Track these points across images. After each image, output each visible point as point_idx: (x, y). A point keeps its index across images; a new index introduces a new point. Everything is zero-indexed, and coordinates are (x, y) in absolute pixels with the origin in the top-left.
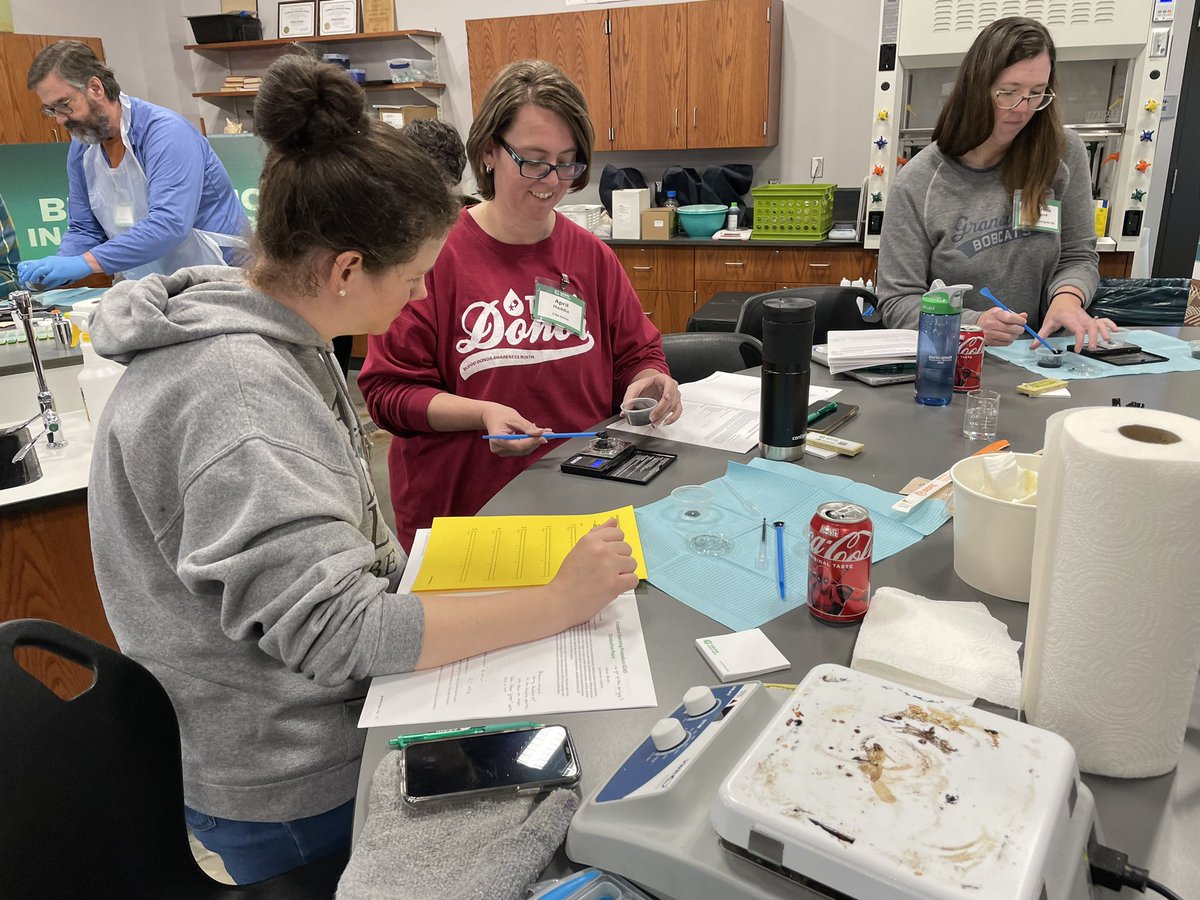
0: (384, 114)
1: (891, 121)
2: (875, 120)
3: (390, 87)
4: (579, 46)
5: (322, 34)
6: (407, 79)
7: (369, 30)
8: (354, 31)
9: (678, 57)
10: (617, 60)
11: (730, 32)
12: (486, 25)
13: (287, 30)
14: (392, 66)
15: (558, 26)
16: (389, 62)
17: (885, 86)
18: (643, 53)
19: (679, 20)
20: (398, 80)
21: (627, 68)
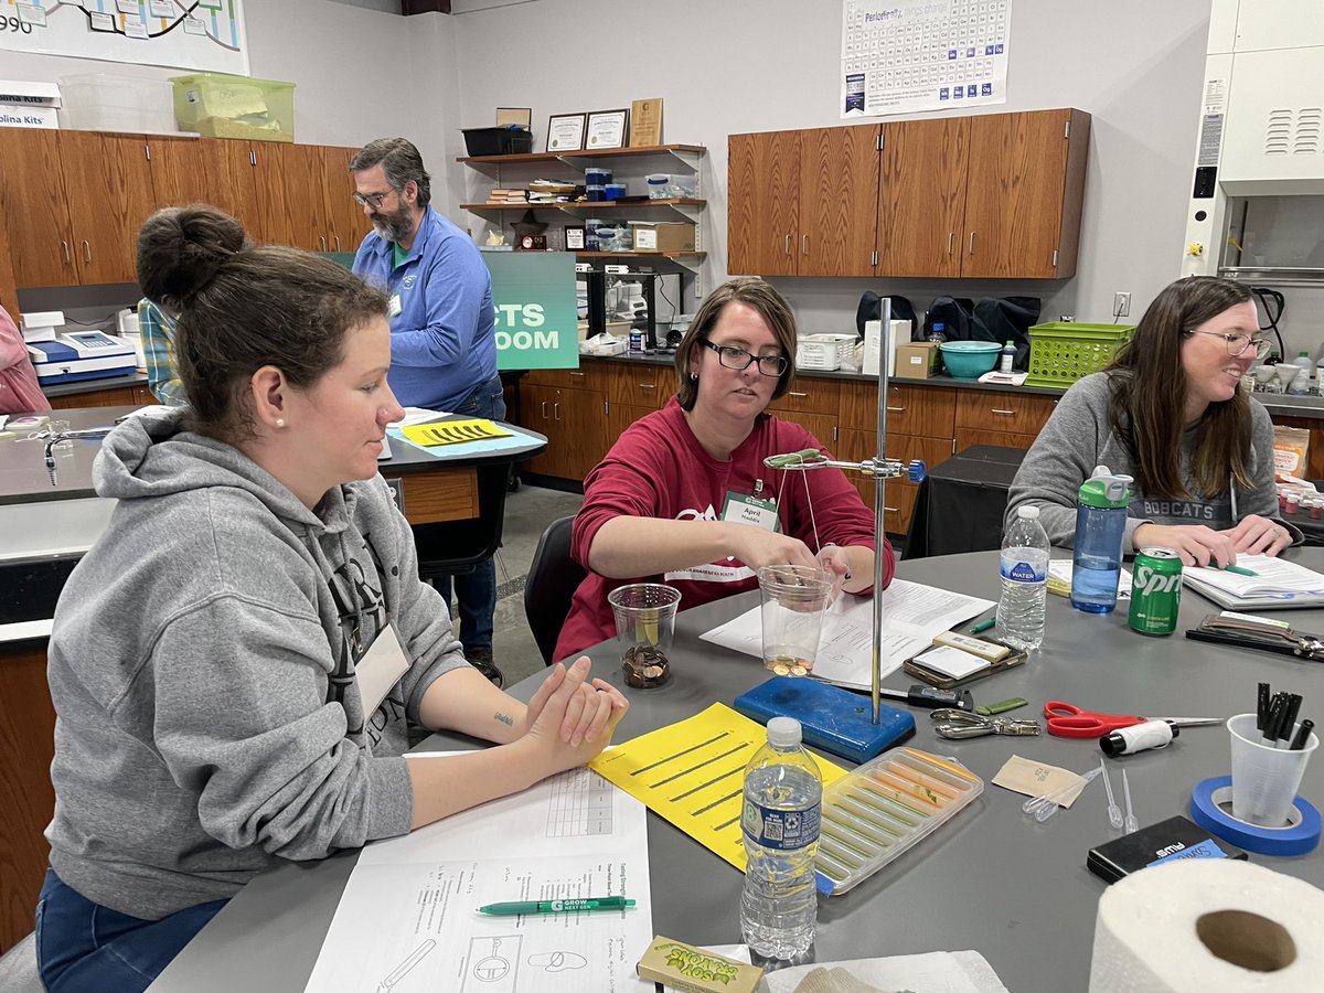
0: (638, 231)
1: (1206, 256)
2: (1185, 256)
3: (647, 203)
4: (847, 163)
5: (588, 148)
6: (664, 196)
7: (634, 145)
8: (620, 145)
9: (957, 175)
10: (887, 178)
11: (1020, 148)
12: (750, 140)
13: (555, 143)
14: (650, 182)
15: (825, 141)
16: (647, 177)
17: (1201, 216)
18: (917, 172)
19: (961, 135)
20: (656, 196)
21: (898, 188)
